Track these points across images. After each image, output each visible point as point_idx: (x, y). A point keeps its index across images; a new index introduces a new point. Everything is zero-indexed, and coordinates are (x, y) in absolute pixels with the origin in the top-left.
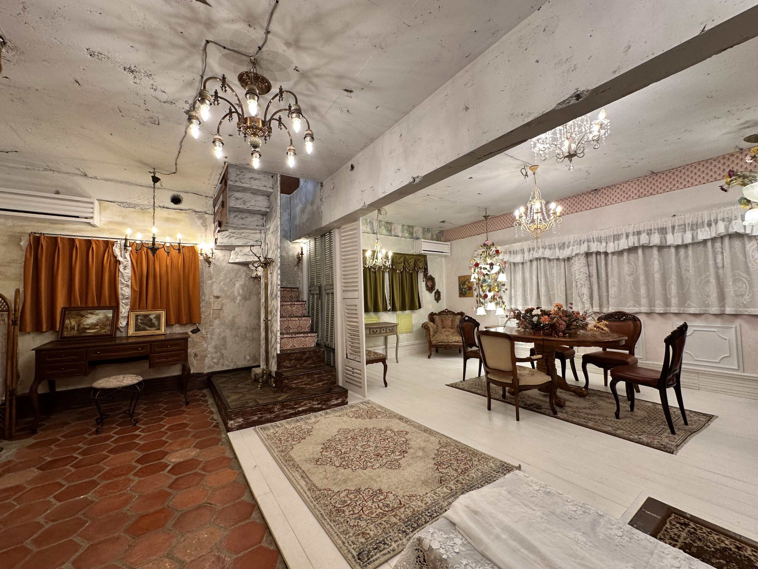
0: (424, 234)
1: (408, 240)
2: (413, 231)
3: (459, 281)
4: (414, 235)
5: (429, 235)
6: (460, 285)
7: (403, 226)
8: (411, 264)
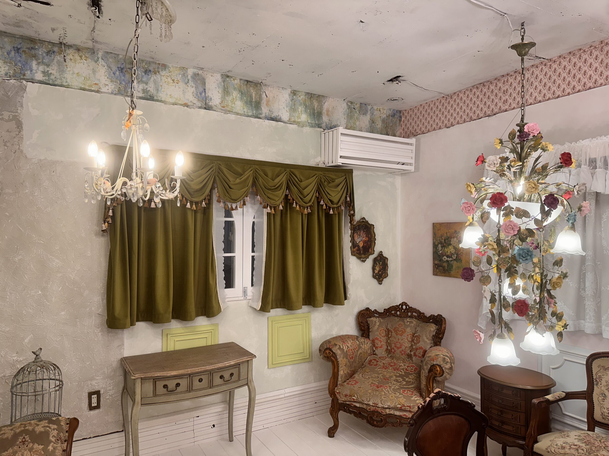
0: (350, 116)
1: (307, 130)
2: (321, 107)
3: (435, 235)
4: (325, 119)
5: (365, 120)
6: (435, 246)
7: (294, 93)
8: (306, 192)
